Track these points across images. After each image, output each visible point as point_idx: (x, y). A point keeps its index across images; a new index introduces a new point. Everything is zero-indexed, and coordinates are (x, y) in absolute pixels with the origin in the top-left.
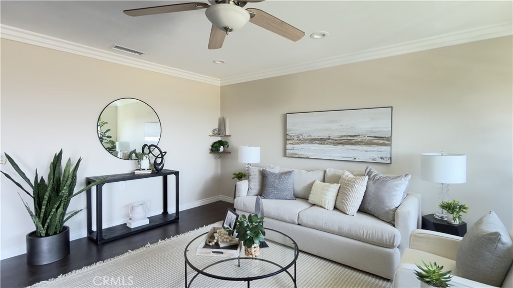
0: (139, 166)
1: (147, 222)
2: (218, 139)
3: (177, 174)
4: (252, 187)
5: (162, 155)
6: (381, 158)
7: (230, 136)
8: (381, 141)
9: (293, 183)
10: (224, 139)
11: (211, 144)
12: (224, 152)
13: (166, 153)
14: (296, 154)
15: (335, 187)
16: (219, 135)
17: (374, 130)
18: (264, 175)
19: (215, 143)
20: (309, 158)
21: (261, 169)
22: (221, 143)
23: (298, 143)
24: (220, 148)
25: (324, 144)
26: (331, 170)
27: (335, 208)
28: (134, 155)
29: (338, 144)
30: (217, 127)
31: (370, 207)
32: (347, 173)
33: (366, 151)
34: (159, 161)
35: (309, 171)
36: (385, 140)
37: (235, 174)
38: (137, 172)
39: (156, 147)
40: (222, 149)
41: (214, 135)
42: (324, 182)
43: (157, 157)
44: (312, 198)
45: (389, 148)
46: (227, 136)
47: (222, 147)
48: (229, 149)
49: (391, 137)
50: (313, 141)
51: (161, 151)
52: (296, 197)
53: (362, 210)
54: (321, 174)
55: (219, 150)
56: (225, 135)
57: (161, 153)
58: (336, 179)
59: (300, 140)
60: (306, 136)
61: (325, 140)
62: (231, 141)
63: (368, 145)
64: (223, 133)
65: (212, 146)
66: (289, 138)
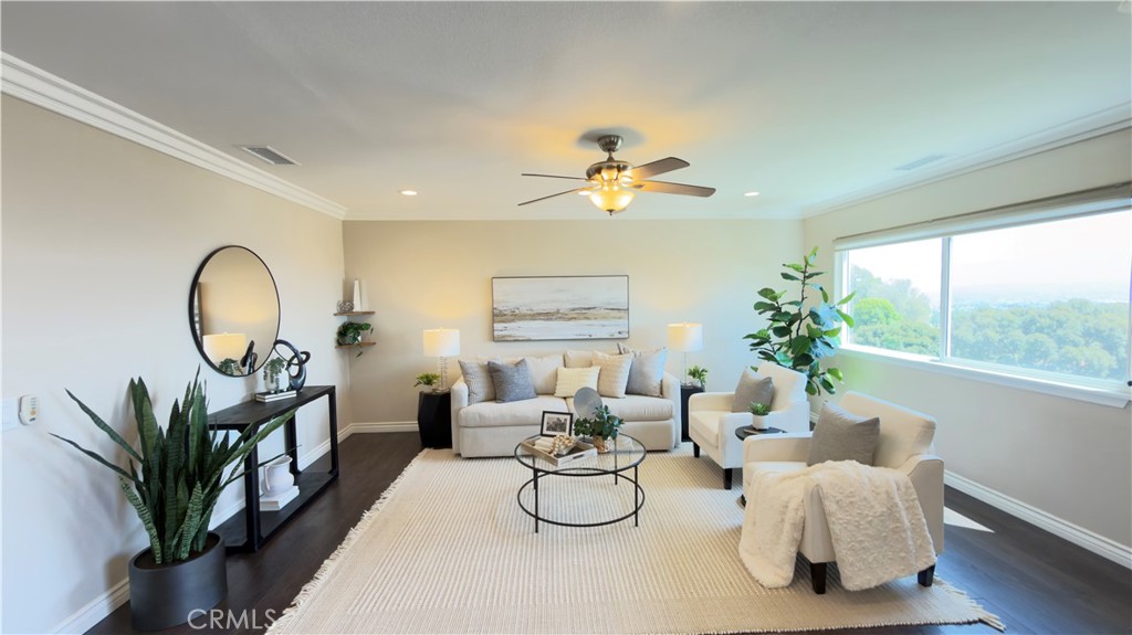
2: (345, 320)
7: (373, 313)
8: (619, 315)
10: (360, 322)
12: (362, 343)
15: (594, 370)
17: (612, 301)
19: (346, 328)
22: (355, 328)
25: (552, 320)
26: (570, 352)
27: (600, 395)
29: (570, 319)
31: (636, 387)
35: (542, 358)
36: (623, 312)
40: (360, 337)
41: (342, 313)
44: (560, 391)
46: (366, 313)
47: (360, 333)
48: (373, 338)
49: (628, 308)
50: (535, 316)
53: (627, 393)
54: (561, 359)
55: (357, 340)
59: (515, 316)
60: (524, 310)
61: (553, 314)
62: (376, 322)
63: (605, 318)
64: (359, 309)
65: (341, 333)
66: (498, 314)
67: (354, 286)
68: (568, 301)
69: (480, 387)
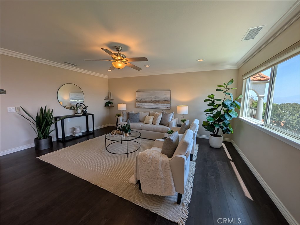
0: (77, 112)
1: (81, 134)
2: (108, 101)
3: (93, 115)
5: (86, 107)
6: (167, 108)
7: (113, 100)
8: (167, 102)
9: (139, 117)
10: (110, 101)
11: (105, 103)
13: (87, 107)
14: (140, 107)
15: (153, 117)
16: (108, 99)
17: (166, 98)
18: (128, 114)
20: (144, 108)
21: (127, 112)
25: (149, 103)
26: (151, 112)
27: (153, 124)
28: (73, 107)
29: (154, 103)
30: (107, 96)
31: (163, 122)
32: (156, 112)
33: (163, 105)
34: (84, 110)
35: (144, 112)
36: (169, 101)
37: (117, 115)
38: (76, 114)
39: (83, 104)
40: (110, 105)
41: (106, 99)
42: (149, 116)
43: (84, 108)
44: (145, 122)
45: (170, 104)
46: (112, 100)
47: (110, 104)
48: (113, 105)
49: (170, 101)
50: (146, 102)
51: (85, 106)
52: (140, 121)
53: (160, 124)
54: (148, 113)
55: (109, 105)
58: (153, 115)
59: (141, 101)
61: (150, 101)
62: (114, 102)
63: (164, 103)
64: (110, 98)
65: (106, 104)
66: (137, 101)
67: (109, 93)
68: (154, 98)
69: (125, 118)
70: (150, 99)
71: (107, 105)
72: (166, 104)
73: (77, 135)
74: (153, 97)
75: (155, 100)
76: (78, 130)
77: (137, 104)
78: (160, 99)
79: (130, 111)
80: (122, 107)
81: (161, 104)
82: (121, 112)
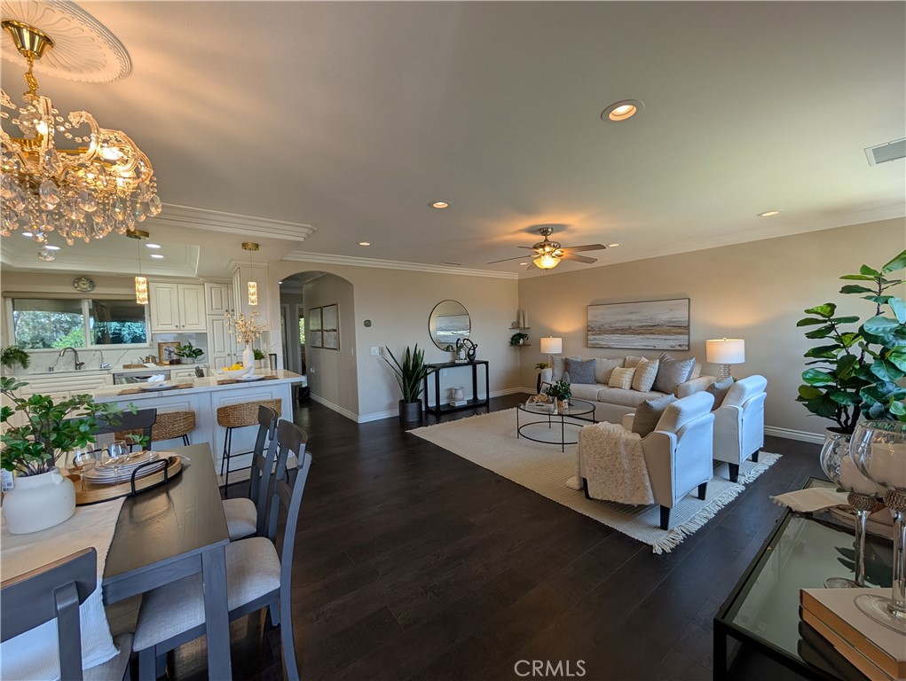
0: (458, 356)
1: (465, 403)
2: (518, 332)
3: (486, 363)
4: (556, 373)
5: (474, 347)
7: (529, 328)
8: (680, 330)
9: (594, 370)
10: (523, 332)
11: (510, 336)
12: (524, 344)
13: (477, 345)
15: (632, 370)
16: (518, 327)
17: (673, 320)
18: (567, 364)
19: (515, 336)
20: (610, 348)
21: (564, 358)
22: (520, 336)
23: (599, 334)
24: (519, 340)
25: (625, 334)
26: (630, 357)
27: (631, 388)
28: (450, 348)
29: (639, 334)
30: (516, 321)
31: (660, 385)
32: (643, 359)
35: (608, 359)
37: (537, 364)
38: (457, 361)
39: (468, 340)
40: (521, 341)
41: (514, 328)
42: (623, 367)
43: (470, 349)
44: (611, 382)
45: (687, 337)
46: (527, 328)
47: (521, 339)
48: (528, 342)
49: (688, 326)
50: (614, 331)
52: (597, 382)
53: (654, 389)
54: (621, 361)
55: (519, 343)
56: (524, 328)
57: (473, 345)
58: (633, 364)
59: (602, 331)
60: (607, 327)
61: (626, 330)
62: (530, 334)
63: (667, 333)
64: (522, 326)
65: (512, 339)
66: (590, 329)
67: (520, 314)
68: (637, 320)
69: (559, 372)
70: (626, 324)
71: (515, 340)
72: (674, 337)
73: (458, 404)
74: (634, 317)
75: (642, 327)
76: (460, 394)
77: (591, 337)
78: (656, 323)
79: (572, 357)
80: (552, 346)
81: (660, 337)
82: (550, 359)
